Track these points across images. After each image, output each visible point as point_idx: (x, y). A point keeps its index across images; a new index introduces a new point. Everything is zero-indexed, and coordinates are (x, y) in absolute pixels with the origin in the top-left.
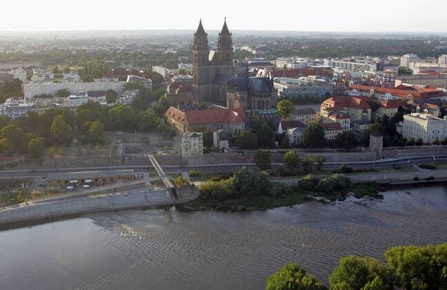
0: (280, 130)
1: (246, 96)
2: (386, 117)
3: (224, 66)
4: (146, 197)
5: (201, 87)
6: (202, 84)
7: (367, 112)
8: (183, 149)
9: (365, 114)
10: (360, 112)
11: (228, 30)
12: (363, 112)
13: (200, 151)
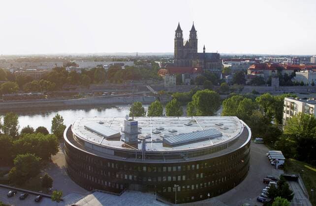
0: (221, 78)
1: (203, 62)
2: (286, 75)
3: (192, 49)
4: (143, 100)
5: (179, 60)
6: (179, 59)
7: (275, 72)
8: (165, 82)
9: (273, 73)
10: (270, 71)
11: (195, 30)
12: (272, 72)
13: (174, 84)
